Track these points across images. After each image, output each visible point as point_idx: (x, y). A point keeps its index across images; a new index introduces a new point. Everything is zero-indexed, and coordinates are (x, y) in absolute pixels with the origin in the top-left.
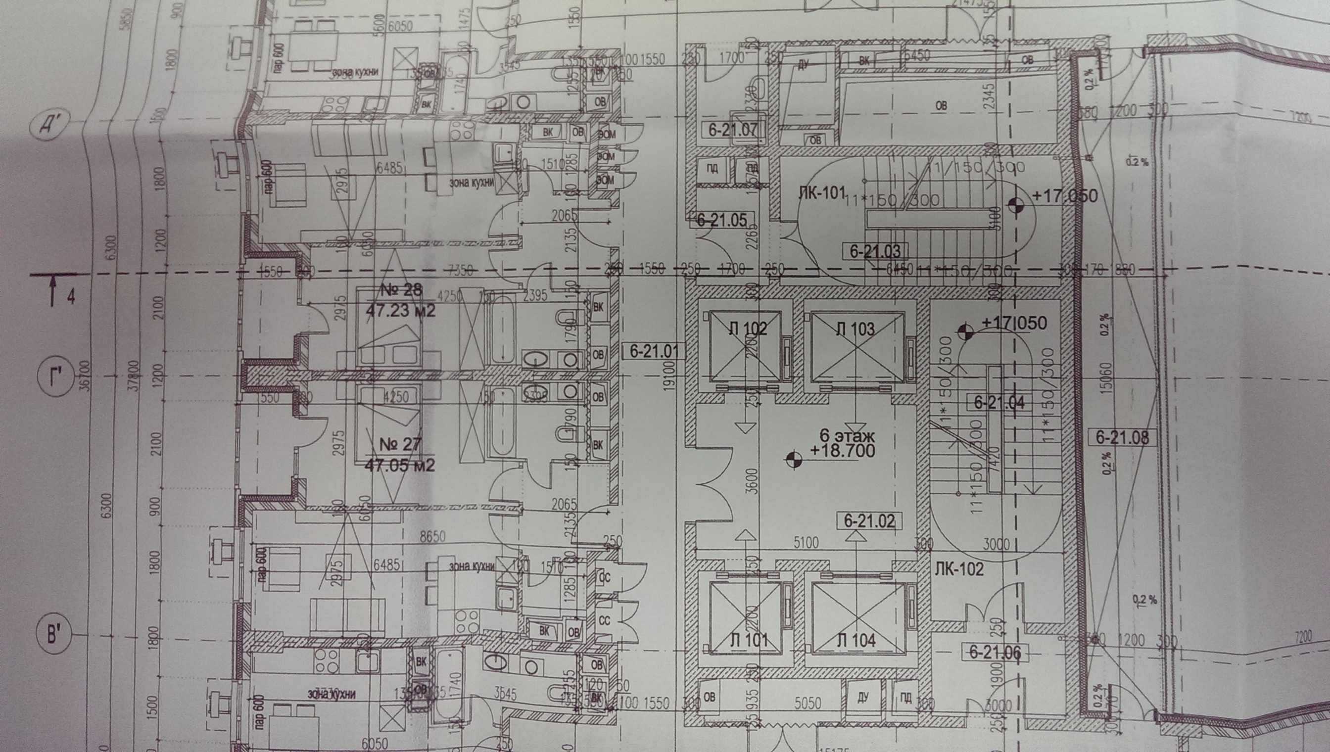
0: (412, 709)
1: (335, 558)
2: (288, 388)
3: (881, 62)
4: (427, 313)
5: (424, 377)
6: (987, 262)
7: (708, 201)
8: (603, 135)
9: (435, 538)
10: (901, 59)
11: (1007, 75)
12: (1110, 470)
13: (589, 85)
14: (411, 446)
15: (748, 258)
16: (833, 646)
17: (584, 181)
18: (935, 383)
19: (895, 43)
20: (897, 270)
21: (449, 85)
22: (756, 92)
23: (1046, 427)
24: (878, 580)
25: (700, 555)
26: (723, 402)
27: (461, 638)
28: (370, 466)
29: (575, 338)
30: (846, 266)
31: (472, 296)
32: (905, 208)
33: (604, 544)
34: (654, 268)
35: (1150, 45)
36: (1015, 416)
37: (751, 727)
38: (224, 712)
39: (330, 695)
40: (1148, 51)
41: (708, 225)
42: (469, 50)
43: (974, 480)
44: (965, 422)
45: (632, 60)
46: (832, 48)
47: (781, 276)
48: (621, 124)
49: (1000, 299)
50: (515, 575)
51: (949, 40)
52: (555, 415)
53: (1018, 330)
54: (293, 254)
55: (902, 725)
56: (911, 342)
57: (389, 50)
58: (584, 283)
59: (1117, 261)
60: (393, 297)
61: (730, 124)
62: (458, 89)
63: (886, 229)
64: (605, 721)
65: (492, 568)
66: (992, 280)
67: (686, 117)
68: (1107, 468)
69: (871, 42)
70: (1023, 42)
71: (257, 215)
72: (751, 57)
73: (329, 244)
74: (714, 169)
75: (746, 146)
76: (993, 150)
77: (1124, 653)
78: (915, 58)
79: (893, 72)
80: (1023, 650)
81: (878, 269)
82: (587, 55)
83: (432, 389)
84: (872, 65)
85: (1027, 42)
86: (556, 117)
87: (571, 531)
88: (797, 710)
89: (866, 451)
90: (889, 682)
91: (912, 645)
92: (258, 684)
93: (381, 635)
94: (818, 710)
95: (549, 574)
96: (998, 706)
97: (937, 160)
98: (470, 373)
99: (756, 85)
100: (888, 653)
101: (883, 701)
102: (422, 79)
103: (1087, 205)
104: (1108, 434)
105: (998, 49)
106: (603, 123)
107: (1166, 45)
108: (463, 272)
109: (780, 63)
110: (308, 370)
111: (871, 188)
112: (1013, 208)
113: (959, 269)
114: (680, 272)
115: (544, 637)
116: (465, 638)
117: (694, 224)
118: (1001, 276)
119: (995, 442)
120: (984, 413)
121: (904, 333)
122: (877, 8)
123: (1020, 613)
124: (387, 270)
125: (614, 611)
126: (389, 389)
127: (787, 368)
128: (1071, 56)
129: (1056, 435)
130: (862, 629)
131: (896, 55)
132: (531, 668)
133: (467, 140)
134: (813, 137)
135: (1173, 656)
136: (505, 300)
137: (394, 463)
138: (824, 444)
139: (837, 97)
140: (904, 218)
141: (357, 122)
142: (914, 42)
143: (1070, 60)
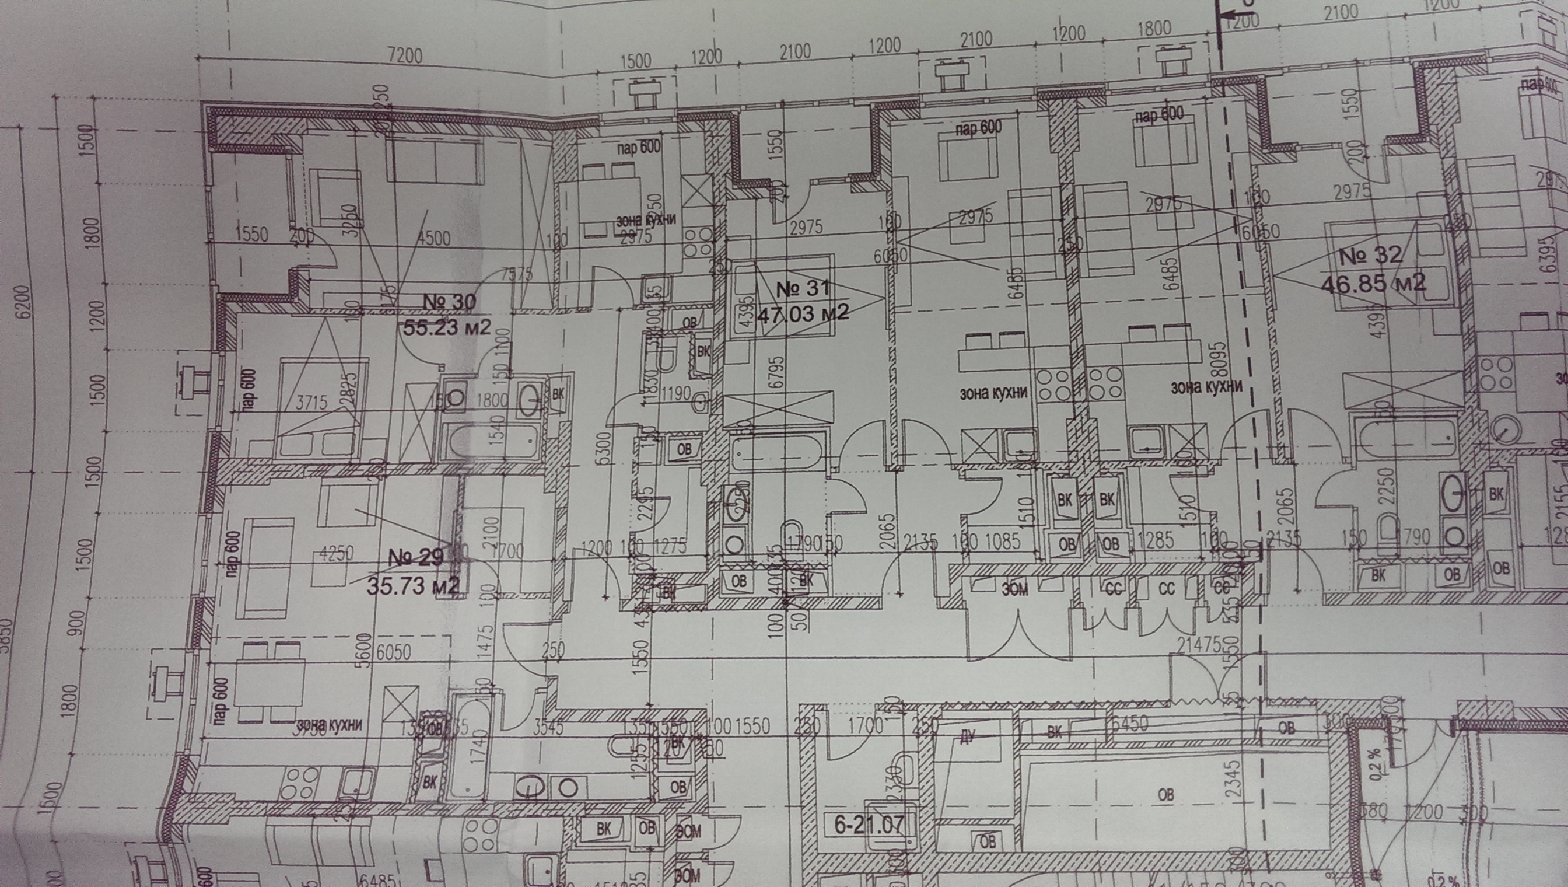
3: (1079, 733)
8: (683, 831)
10: (1106, 730)
11: (1258, 748)
13: (662, 764)
19: (1098, 706)
21: (463, 747)
22: (901, 775)
35: (1460, 718)
40: (1459, 726)
42: (490, 691)
45: (723, 726)
46: (1007, 714)
48: (710, 817)
51: (1175, 700)
57: (377, 690)
61: (865, 817)
62: (476, 756)
67: (803, 807)
69: (1064, 706)
70: (1279, 702)
72: (893, 725)
75: (888, 852)
76: (1241, 860)
78: (1127, 727)
79: (1096, 749)
82: (659, 718)
84: (1065, 738)
85: (1285, 702)
86: (615, 807)
97: (1163, 877)
99: (900, 764)
102: (424, 737)
105: (1244, 712)
106: (682, 815)
107: (1485, 717)
109: (934, 735)
122: (1071, 658)
128: (1349, 726)
131: (1100, 724)
133: (488, 851)
134: (983, 836)
139: (1018, 783)
141: (330, 821)
142: (1125, 704)
143: (1348, 732)
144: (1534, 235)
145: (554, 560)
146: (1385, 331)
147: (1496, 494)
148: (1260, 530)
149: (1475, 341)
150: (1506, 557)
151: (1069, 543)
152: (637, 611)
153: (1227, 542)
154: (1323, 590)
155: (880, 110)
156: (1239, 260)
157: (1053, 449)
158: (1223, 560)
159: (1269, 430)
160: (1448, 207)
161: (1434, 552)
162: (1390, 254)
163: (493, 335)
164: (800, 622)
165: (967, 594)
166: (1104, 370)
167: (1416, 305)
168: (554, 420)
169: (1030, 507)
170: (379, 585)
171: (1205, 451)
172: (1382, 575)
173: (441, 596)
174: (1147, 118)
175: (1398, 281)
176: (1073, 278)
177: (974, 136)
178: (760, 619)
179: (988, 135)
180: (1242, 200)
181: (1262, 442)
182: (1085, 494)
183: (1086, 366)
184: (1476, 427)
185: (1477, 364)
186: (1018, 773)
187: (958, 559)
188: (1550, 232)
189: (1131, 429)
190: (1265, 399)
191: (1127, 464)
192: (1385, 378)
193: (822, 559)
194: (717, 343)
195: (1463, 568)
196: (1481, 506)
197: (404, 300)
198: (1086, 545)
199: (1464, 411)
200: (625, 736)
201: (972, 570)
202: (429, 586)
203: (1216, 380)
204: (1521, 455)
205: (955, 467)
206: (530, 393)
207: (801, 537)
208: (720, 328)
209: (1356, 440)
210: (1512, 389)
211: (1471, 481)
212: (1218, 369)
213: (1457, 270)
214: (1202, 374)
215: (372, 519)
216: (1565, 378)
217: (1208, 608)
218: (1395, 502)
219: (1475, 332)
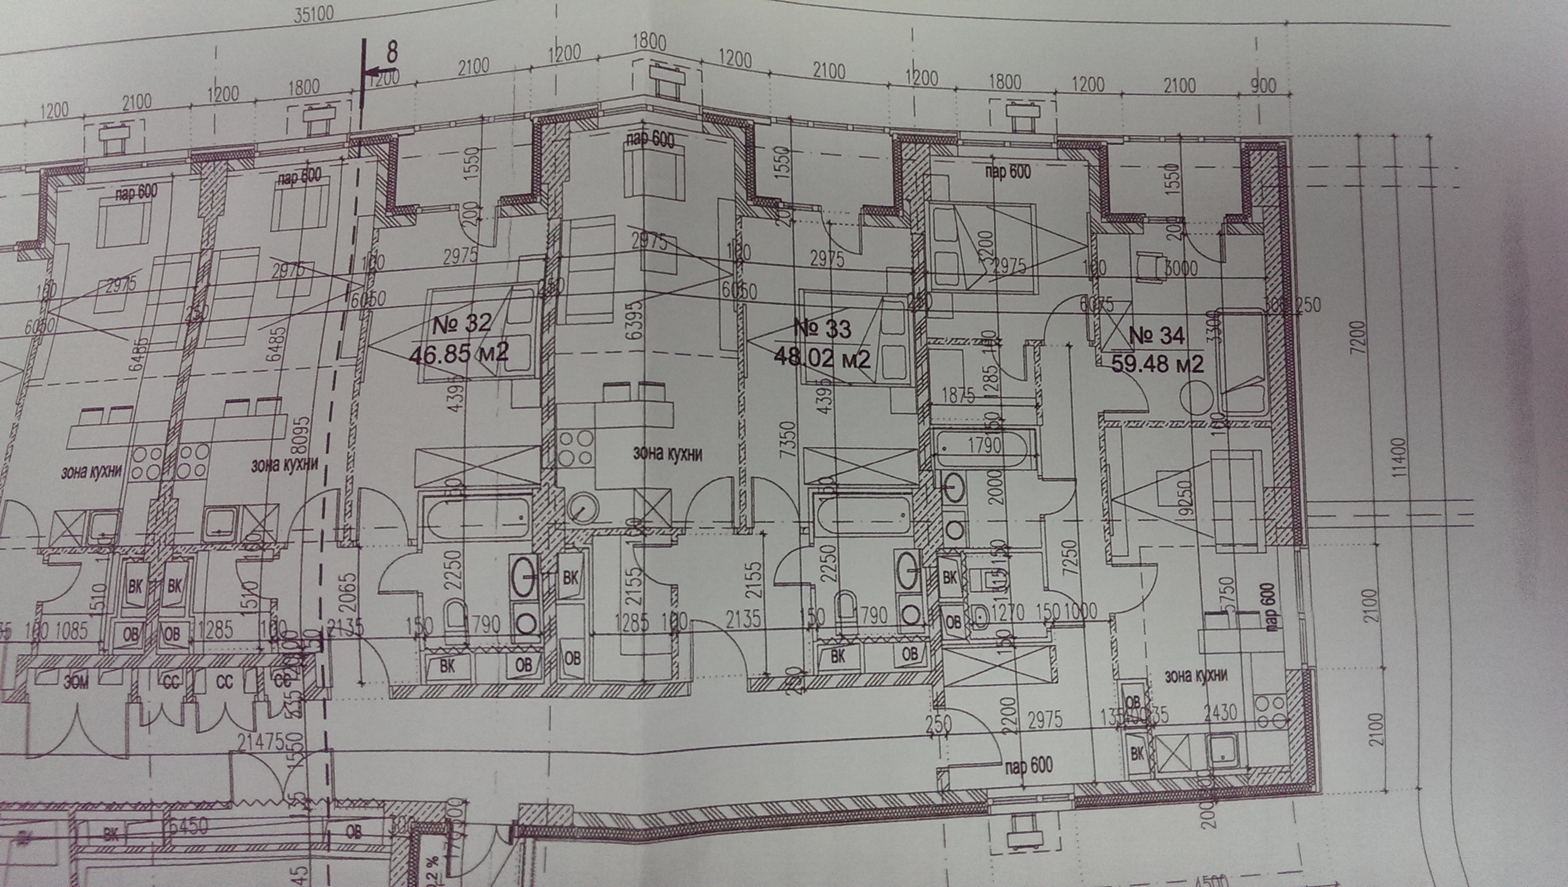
3: (135, 836)
11: (325, 853)
19: (154, 808)
35: (520, 823)
40: (519, 832)
46: (64, 815)
51: (237, 800)
69: (119, 807)
70: (347, 803)
78: (185, 830)
79: (153, 852)
84: (122, 841)
85: (353, 803)
105: (311, 814)
107: (544, 823)
122: (127, 755)
128: (413, 830)
131: (157, 826)
142: (183, 805)
143: (411, 838)
144: (622, 300)
146: (462, 404)
147: (570, 577)
148: (320, 618)
149: (555, 414)
150: (578, 646)
151: (133, 634)
153: (286, 632)
154: (389, 681)
155: (48, 176)
156: (341, 329)
157: (133, 532)
158: (282, 651)
159: (338, 510)
160: (546, 271)
161: (505, 641)
162: (480, 322)
165: (31, 688)
166: (194, 447)
167: (496, 376)
169: (102, 594)
171: (273, 534)
172: (451, 666)
174: (288, 180)
175: (482, 350)
176: (189, 350)
177: (132, 201)
179: (145, 199)
180: (359, 266)
181: (329, 523)
182: (155, 581)
183: (179, 443)
184: (552, 505)
185: (555, 440)
186: (74, 878)
187: (27, 649)
188: (640, 296)
189: (207, 510)
190: (337, 480)
191: (198, 548)
192: (458, 454)
195: (535, 658)
196: (554, 591)
198: (148, 636)
199: (540, 489)
201: (37, 663)
203: (294, 457)
204: (598, 535)
205: (40, 551)
209: (423, 521)
210: (592, 464)
211: (544, 563)
212: (298, 446)
213: (541, 339)
214: (282, 452)
216: (643, 453)
217: (269, 702)
218: (462, 587)
219: (555, 405)
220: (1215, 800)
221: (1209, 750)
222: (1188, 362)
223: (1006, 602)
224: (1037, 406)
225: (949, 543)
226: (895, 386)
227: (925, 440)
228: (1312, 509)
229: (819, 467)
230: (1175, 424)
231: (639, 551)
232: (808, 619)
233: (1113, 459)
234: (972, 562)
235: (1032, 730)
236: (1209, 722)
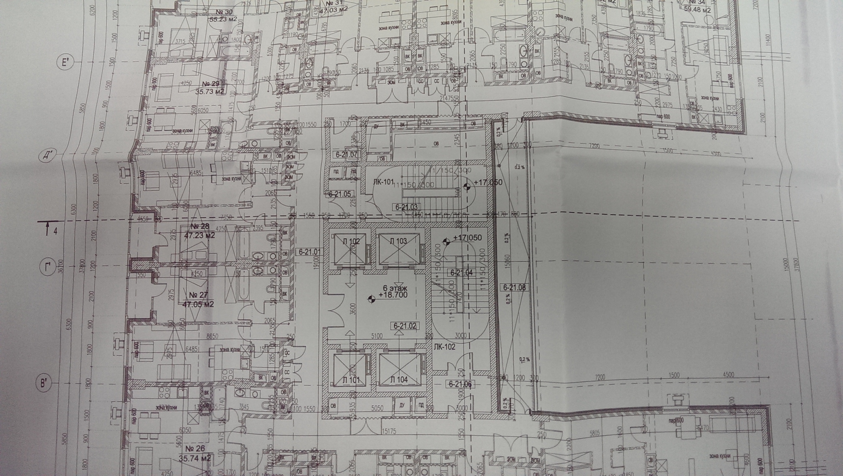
0: (202, 414)
1: (169, 346)
2: (150, 271)
3: (410, 125)
4: (211, 236)
5: (209, 265)
6: (455, 211)
7: (334, 186)
8: (290, 157)
9: (214, 337)
10: (418, 124)
11: (465, 130)
12: (509, 302)
13: (283, 136)
14: (203, 296)
15: (351, 210)
16: (388, 382)
17: (280, 178)
18: (433, 264)
19: (416, 117)
20: (416, 215)
21: (223, 136)
22: (356, 138)
23: (482, 283)
24: (409, 352)
25: (330, 342)
26: (340, 274)
27: (225, 382)
28: (185, 305)
29: (275, 247)
30: (394, 213)
31: (231, 228)
32: (419, 188)
33: (287, 338)
34: (310, 215)
35: (524, 117)
36: (468, 279)
37: (352, 419)
38: (118, 417)
39: (165, 408)
40: (523, 119)
41: (333, 196)
42: (232, 120)
43: (451, 307)
44: (446, 282)
45: (302, 125)
46: (389, 120)
47: (366, 218)
48: (298, 153)
49: (461, 227)
50: (249, 353)
51: (439, 115)
52: (266, 281)
53: (469, 241)
54: (153, 211)
55: (419, 417)
56: (423, 247)
57: (198, 121)
58: (279, 222)
59: (512, 210)
60: (196, 230)
61: (345, 152)
63: (411, 197)
64: (287, 417)
65: (238, 350)
66: (457, 219)
67: (326, 149)
68: (508, 301)
69: (405, 117)
70: (471, 116)
71: (138, 194)
72: (354, 123)
73: (168, 206)
74: (337, 172)
75: (352, 162)
76: (458, 162)
77: (516, 383)
78: (424, 123)
79: (415, 129)
80: (473, 383)
81: (408, 215)
82: (283, 123)
83: (213, 270)
84: (406, 127)
85: (473, 116)
86: (269, 150)
87: (273, 332)
88: (373, 411)
89: (403, 295)
90: (414, 398)
91: (424, 381)
92: (134, 403)
93: (189, 380)
94: (382, 411)
95: (263, 352)
96: (462, 408)
97: (434, 167)
98: (230, 263)
99: (356, 135)
100: (413, 385)
101: (411, 407)
102: (211, 133)
103: (498, 186)
104: (508, 286)
105: (461, 119)
106: (290, 152)
107: (531, 117)
108: (227, 218)
109: (366, 126)
110: (158, 262)
111: (405, 180)
112: (466, 188)
113: (443, 214)
114: (321, 217)
115: (261, 380)
116: (226, 382)
117: (328, 196)
118: (461, 217)
119: (460, 290)
120: (455, 277)
121: (420, 242)
122: (408, 102)
123: (471, 366)
124: (194, 218)
125: (291, 368)
126: (194, 270)
127: (369, 259)
128: (491, 122)
129: (486, 287)
130: (402, 374)
131: (416, 122)
132: (255, 394)
133: (229, 160)
134: (381, 157)
135: (537, 385)
136: (246, 230)
137: (196, 303)
138: (385, 292)
139: (391, 141)
140: (419, 193)
141: (182, 153)
142: (424, 116)
143: (491, 124)
145: (253, 83)
147: (537, 51)
148: (465, 63)
149: (531, 6)
150: (540, 70)
151: (408, 69)
152: (277, 94)
153: (455, 67)
154: (484, 81)
157: (405, 42)
158: (454, 72)
159: (469, 34)
161: (518, 69)
163: (238, 21)
164: (326, 95)
165: (377, 85)
166: (421, 20)
168: (255, 45)
169: (397, 59)
170: (199, 91)
171: (449, 41)
172: (502, 76)
173: (218, 94)
178: (314, 94)
181: (466, 38)
182: (414, 55)
183: (416, 19)
184: (531, 31)
185: (532, 13)
186: (391, 137)
187: (375, 75)
189: (428, 35)
190: (468, 25)
191: (426, 45)
192: (504, 18)
193: (334, 77)
194: (307, 20)
195: (527, 74)
196: (532, 55)
197: (210, 12)
198: (413, 69)
199: (528, 27)
200: (272, 128)
201: (379, 78)
202: (214, 92)
203: (454, 20)
204: (545, 39)
205: (375, 49)
206: (248, 38)
207: (328, 71)
208: (308, 16)
209: (494, 36)
210: (542, 20)
211: (529, 47)
212: (455, 17)
214: (450, 19)
215: (197, 74)
216: (558, 16)
217: (449, 87)
218: (506, 54)
219: (532, 4)
220: (716, 132)
221: (714, 119)
222: (706, 10)
223: (656, 72)
224: (663, 19)
225: (639, 54)
226: (623, 9)
227: (632, 25)
228: (743, 54)
229: (603, 29)
230: (703, 27)
231: (558, 42)
232: (601, 70)
233: (685, 35)
234: (646, 60)
235: (664, 107)
236: (714, 111)
